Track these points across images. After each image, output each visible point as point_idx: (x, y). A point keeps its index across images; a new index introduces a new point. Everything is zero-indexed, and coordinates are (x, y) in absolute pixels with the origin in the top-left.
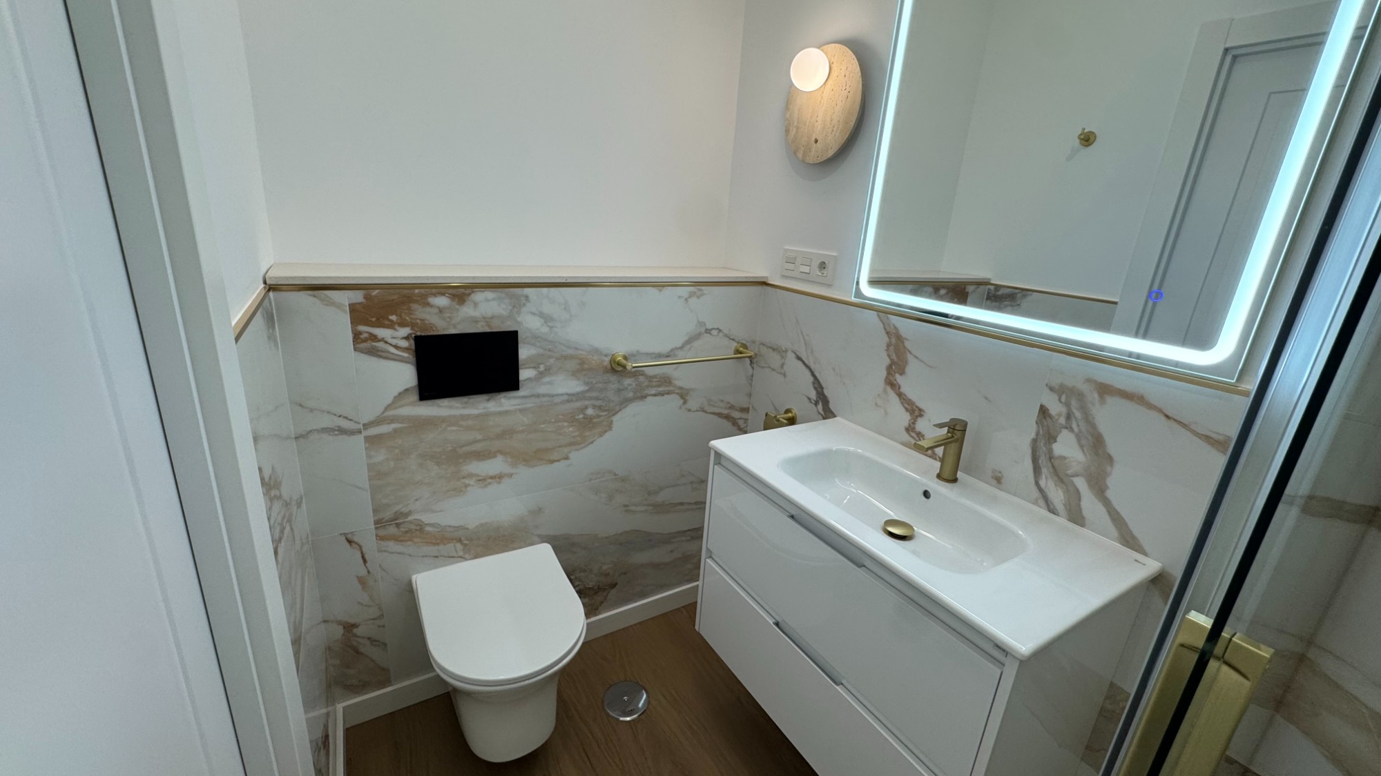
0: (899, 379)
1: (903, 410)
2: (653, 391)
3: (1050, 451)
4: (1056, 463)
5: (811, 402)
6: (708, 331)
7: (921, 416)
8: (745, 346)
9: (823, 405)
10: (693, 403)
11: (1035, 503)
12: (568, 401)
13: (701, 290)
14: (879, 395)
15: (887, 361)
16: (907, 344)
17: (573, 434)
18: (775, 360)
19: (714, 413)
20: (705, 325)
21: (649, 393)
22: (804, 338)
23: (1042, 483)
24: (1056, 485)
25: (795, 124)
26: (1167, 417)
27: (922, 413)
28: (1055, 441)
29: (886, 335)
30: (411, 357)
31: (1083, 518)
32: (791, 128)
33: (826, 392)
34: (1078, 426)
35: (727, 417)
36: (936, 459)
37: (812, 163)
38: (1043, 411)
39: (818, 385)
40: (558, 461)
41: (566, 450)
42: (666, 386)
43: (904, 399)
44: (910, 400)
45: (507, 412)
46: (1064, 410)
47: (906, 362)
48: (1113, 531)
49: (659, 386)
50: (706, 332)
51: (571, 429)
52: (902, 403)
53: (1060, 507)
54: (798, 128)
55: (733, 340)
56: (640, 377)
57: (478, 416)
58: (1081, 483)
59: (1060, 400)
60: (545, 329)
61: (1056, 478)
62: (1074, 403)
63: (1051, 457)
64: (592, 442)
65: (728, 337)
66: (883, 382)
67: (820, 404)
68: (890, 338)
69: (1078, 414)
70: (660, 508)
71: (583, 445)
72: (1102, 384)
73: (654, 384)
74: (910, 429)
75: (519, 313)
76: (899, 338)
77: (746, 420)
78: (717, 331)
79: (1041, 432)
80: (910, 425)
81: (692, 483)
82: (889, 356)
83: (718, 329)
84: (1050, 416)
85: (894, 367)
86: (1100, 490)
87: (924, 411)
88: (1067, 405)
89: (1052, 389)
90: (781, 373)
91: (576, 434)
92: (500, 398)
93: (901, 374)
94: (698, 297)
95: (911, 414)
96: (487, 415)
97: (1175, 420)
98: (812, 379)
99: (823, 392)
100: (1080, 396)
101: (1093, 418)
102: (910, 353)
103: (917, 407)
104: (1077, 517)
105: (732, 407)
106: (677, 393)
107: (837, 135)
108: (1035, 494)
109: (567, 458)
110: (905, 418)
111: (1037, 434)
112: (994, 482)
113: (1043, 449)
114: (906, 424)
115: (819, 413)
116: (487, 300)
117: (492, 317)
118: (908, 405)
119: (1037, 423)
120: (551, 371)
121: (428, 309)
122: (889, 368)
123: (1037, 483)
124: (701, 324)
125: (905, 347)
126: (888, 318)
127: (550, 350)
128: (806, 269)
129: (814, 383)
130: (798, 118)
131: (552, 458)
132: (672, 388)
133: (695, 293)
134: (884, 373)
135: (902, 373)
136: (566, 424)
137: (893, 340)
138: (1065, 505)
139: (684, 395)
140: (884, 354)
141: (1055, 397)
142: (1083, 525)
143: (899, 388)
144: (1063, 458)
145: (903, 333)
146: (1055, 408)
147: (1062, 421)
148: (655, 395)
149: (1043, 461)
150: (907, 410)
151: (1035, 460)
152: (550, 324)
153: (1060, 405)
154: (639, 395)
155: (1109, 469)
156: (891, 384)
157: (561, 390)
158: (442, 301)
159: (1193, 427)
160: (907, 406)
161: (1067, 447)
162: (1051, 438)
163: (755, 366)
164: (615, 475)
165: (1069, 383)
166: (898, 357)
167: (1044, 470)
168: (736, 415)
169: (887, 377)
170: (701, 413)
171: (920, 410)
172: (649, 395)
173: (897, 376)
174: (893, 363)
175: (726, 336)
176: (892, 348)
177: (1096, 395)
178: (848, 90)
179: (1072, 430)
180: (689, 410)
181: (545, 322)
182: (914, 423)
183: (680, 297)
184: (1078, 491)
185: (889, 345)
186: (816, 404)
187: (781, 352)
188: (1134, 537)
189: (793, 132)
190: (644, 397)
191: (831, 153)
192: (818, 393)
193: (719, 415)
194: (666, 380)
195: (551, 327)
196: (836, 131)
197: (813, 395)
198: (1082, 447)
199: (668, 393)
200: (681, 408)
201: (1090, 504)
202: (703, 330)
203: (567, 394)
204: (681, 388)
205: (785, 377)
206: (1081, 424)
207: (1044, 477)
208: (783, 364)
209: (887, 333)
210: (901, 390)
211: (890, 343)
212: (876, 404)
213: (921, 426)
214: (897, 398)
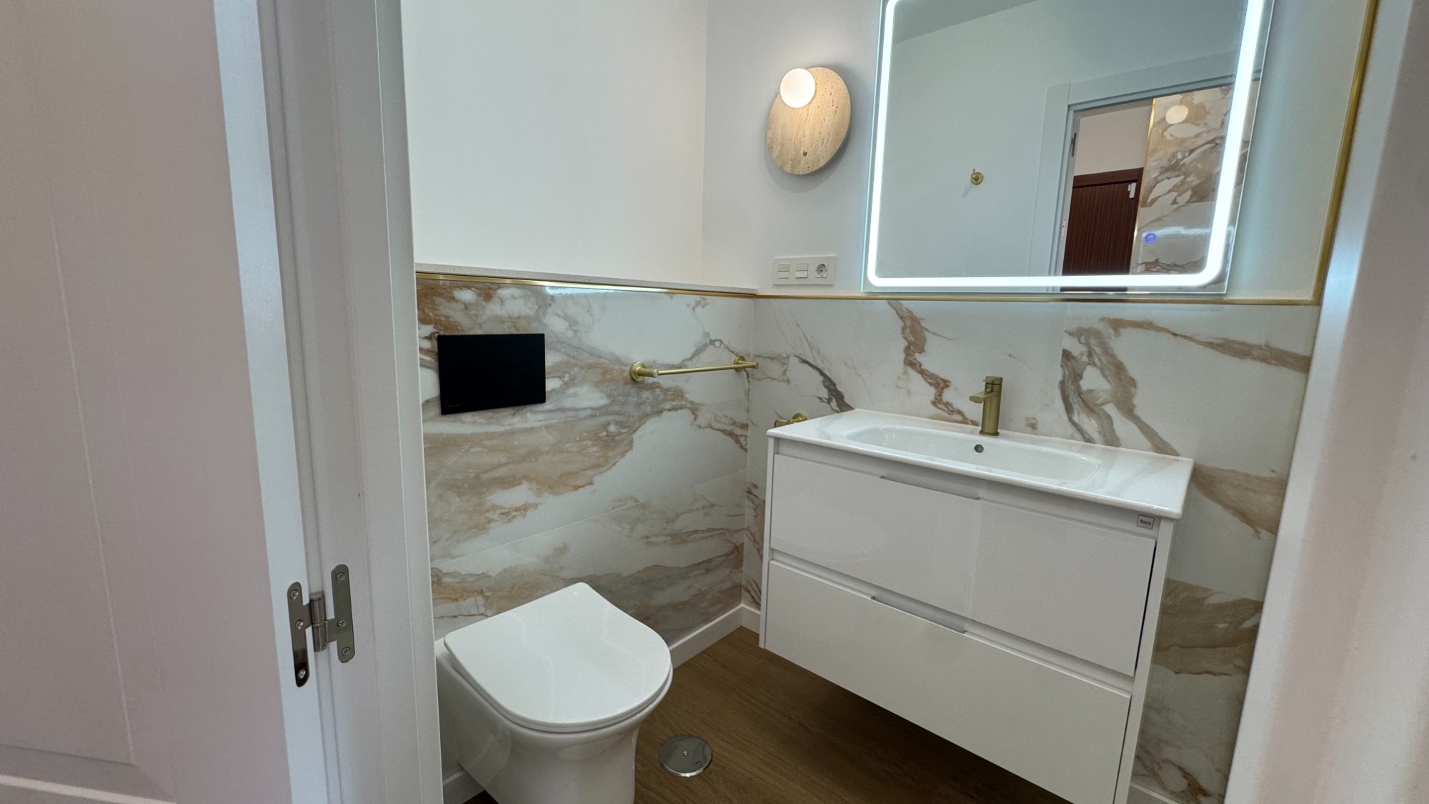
0: (919, 357)
1: (928, 385)
2: (668, 406)
3: (1078, 388)
4: (1085, 397)
5: (823, 401)
6: (712, 342)
7: (947, 386)
8: (742, 358)
9: (837, 401)
10: (702, 420)
11: (1072, 437)
12: (592, 416)
13: (704, 299)
14: (899, 378)
15: (905, 344)
16: (924, 324)
17: (597, 455)
18: (775, 369)
19: (718, 430)
20: (709, 336)
21: (665, 408)
22: (807, 340)
23: (1076, 418)
24: (1088, 416)
25: (780, 141)
26: (1175, 335)
27: (948, 384)
28: (1081, 378)
29: (900, 320)
30: (433, 361)
31: (1118, 439)
32: (775, 146)
33: (839, 388)
34: (1100, 359)
35: (731, 434)
36: (967, 423)
37: (801, 173)
38: (1067, 355)
39: (830, 384)
40: (583, 486)
41: (590, 473)
42: (680, 400)
43: (927, 375)
44: (933, 374)
45: (532, 429)
46: (1084, 349)
47: (925, 340)
48: (1147, 443)
49: (673, 400)
50: (710, 344)
51: (594, 449)
52: (925, 379)
53: (1096, 436)
54: (782, 145)
55: (733, 352)
56: (657, 390)
57: (503, 434)
58: (1111, 409)
59: (1079, 341)
60: (570, 334)
61: (1087, 411)
62: (1093, 341)
63: (1080, 393)
64: (614, 464)
65: (729, 349)
66: (902, 363)
67: (834, 400)
68: (904, 321)
69: (1098, 350)
70: (678, 538)
71: (605, 468)
72: (1114, 320)
73: (669, 397)
74: (937, 402)
75: (544, 314)
76: (914, 320)
77: (746, 437)
78: (719, 342)
80: (936, 398)
81: (704, 507)
82: (905, 338)
83: (720, 340)
84: (1073, 358)
85: (912, 348)
86: (1129, 411)
87: (949, 382)
88: (1087, 344)
89: (1071, 334)
90: (784, 381)
91: (600, 454)
92: (526, 413)
93: (920, 353)
94: (703, 307)
95: (936, 388)
96: (512, 433)
97: (1181, 336)
98: (821, 378)
99: (836, 389)
100: (1098, 334)
101: (1112, 350)
102: (927, 330)
103: (941, 379)
104: (1112, 440)
105: (734, 423)
106: (689, 408)
107: (828, 145)
108: (1070, 429)
109: (591, 483)
110: (931, 392)
111: (1064, 375)
112: (1029, 429)
113: (1070, 387)
114: (932, 398)
115: (834, 410)
116: (514, 298)
117: (519, 318)
118: (932, 379)
119: (1062, 366)
120: (576, 381)
121: (454, 304)
122: (907, 350)
123: (1071, 420)
124: (707, 334)
125: (921, 326)
126: (900, 304)
127: (574, 357)
128: (804, 274)
129: (824, 382)
130: (782, 136)
131: (579, 483)
132: (684, 403)
133: (700, 302)
134: (903, 356)
135: (922, 350)
136: (590, 443)
137: (908, 323)
138: (1099, 432)
139: (694, 409)
140: (901, 338)
141: (1076, 340)
142: (1118, 445)
143: (920, 366)
144: (1091, 391)
145: (917, 314)
146: (1077, 349)
147: (1085, 359)
148: (670, 410)
149: (1073, 399)
150: (930, 384)
151: (1066, 399)
152: (575, 328)
153: (1081, 346)
154: (656, 409)
155: (1133, 390)
156: (911, 363)
157: (585, 404)
158: (467, 296)
159: (1197, 338)
160: (929, 380)
161: (1093, 380)
162: (1077, 376)
163: (751, 379)
164: (637, 501)
165: (1086, 325)
166: (915, 337)
167: (1076, 406)
168: (738, 431)
169: (905, 359)
170: (709, 429)
171: (945, 381)
172: (665, 410)
173: (917, 355)
174: (910, 343)
175: (727, 348)
176: (908, 331)
177: (1111, 331)
178: (835, 106)
179: (1095, 364)
180: (700, 427)
181: (570, 326)
182: (940, 395)
183: (688, 305)
184: (1109, 417)
185: (904, 329)
186: (829, 401)
187: (782, 360)
188: (1164, 443)
189: (777, 149)
190: (660, 412)
191: (822, 163)
192: (829, 390)
193: (724, 431)
194: (678, 394)
195: (576, 332)
196: (827, 143)
197: (824, 393)
198: (1105, 377)
199: (681, 407)
200: (692, 424)
201: (1122, 426)
202: (708, 341)
203: (591, 408)
204: (692, 402)
205: (789, 383)
206: (1102, 358)
207: (1076, 412)
208: (786, 370)
209: (901, 318)
210: (923, 367)
211: (905, 326)
212: (898, 387)
213: (948, 396)
214: (920, 375)
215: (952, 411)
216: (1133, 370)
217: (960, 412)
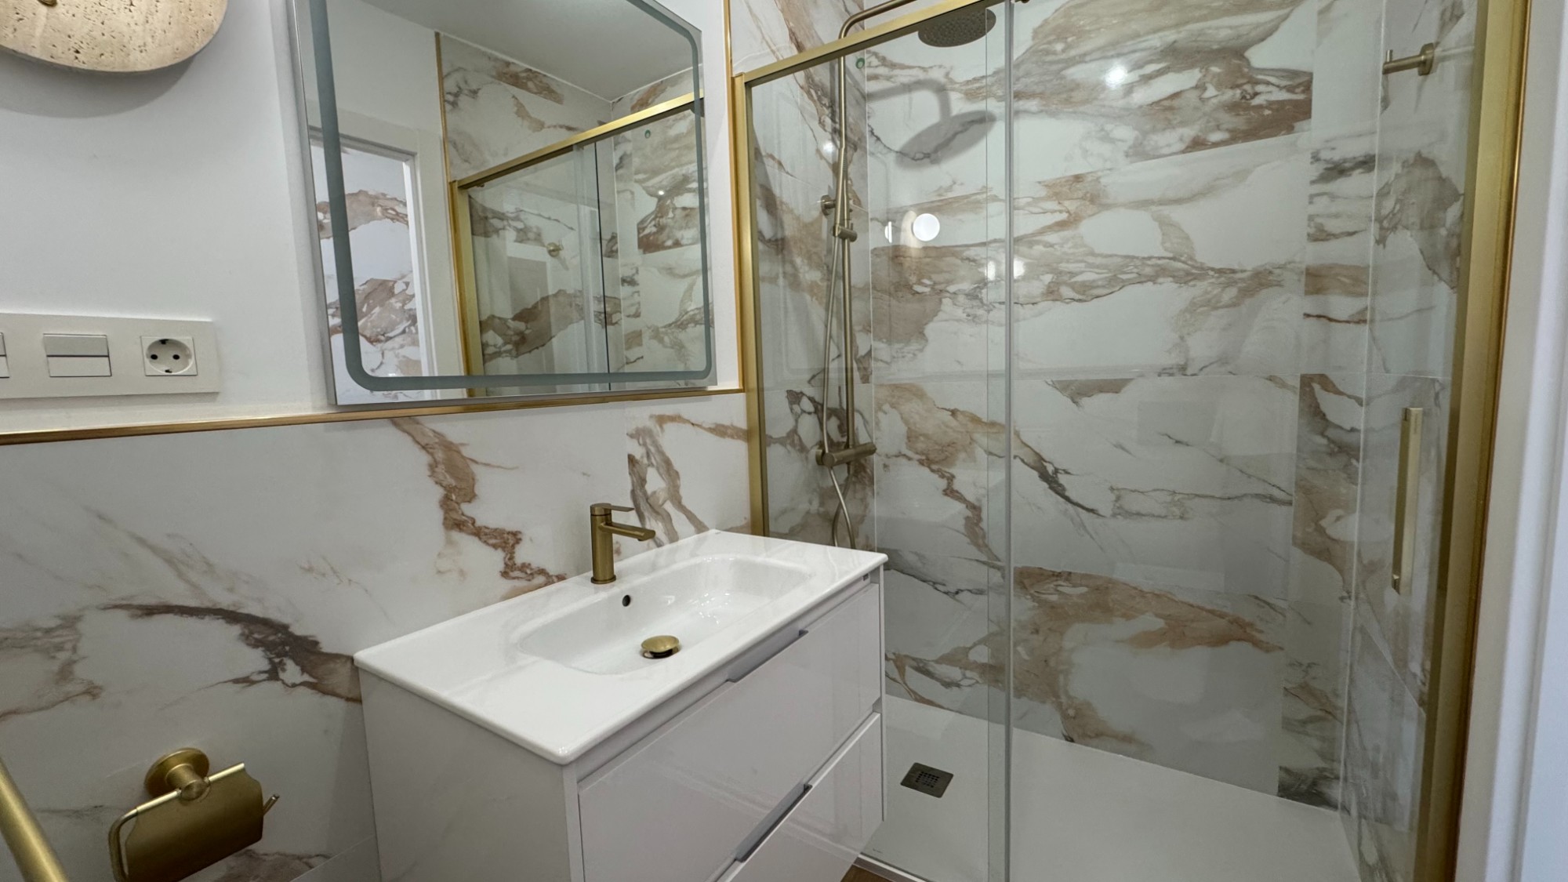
0: (468, 509)
1: (491, 549)
3: (645, 493)
4: (651, 501)
5: (251, 683)
7: (518, 541)
14: (440, 555)
15: (438, 493)
16: (466, 452)
22: (154, 547)
24: (656, 521)
26: (693, 424)
27: (519, 536)
28: (646, 482)
29: (424, 452)
31: (676, 533)
33: (298, 629)
34: (655, 459)
36: (553, 582)
38: (631, 460)
39: (266, 633)
43: (486, 534)
44: (496, 530)
46: (643, 451)
47: (473, 479)
48: (691, 528)
52: (485, 542)
53: (663, 537)
58: (668, 506)
59: (639, 442)
61: (654, 514)
62: (648, 441)
63: (646, 498)
66: (442, 528)
67: (290, 664)
68: (432, 454)
69: (652, 449)
74: (509, 570)
76: (449, 447)
79: (635, 480)
80: (506, 564)
82: (439, 483)
84: (637, 462)
85: (454, 497)
86: (678, 503)
87: (520, 532)
88: (645, 445)
89: (631, 436)
93: (469, 502)
95: (504, 549)
97: (697, 425)
99: (291, 635)
100: (650, 433)
101: (661, 447)
102: (474, 461)
103: (509, 533)
104: (673, 536)
110: (497, 558)
111: (633, 482)
113: (639, 492)
114: (501, 567)
115: (294, 685)
118: (496, 538)
119: (630, 474)
122: (445, 502)
125: (463, 457)
126: (417, 423)
129: (245, 636)
134: (438, 515)
135: (471, 497)
137: (440, 455)
138: (665, 532)
140: (430, 484)
141: (636, 442)
142: (677, 540)
143: (474, 523)
144: (654, 493)
145: (453, 437)
146: (639, 453)
147: (645, 461)
149: (643, 506)
150: (494, 546)
151: (637, 509)
153: (640, 447)
155: (678, 481)
156: (456, 524)
159: (704, 425)
160: (491, 541)
161: (653, 482)
162: (642, 481)
165: (641, 425)
166: (456, 478)
167: (646, 514)
169: (445, 519)
171: (514, 534)
173: (465, 507)
174: (449, 490)
176: (441, 469)
177: (659, 427)
179: (652, 465)
182: (511, 558)
184: (668, 515)
185: (433, 467)
186: (274, 673)
188: (700, 523)
192: (269, 647)
198: (661, 475)
201: (677, 520)
206: (656, 456)
207: (647, 520)
208: (69, 664)
209: (424, 447)
210: (478, 523)
211: (435, 461)
212: (439, 572)
213: (522, 555)
214: (476, 539)
215: (531, 574)
216: (677, 465)
217: (542, 572)
